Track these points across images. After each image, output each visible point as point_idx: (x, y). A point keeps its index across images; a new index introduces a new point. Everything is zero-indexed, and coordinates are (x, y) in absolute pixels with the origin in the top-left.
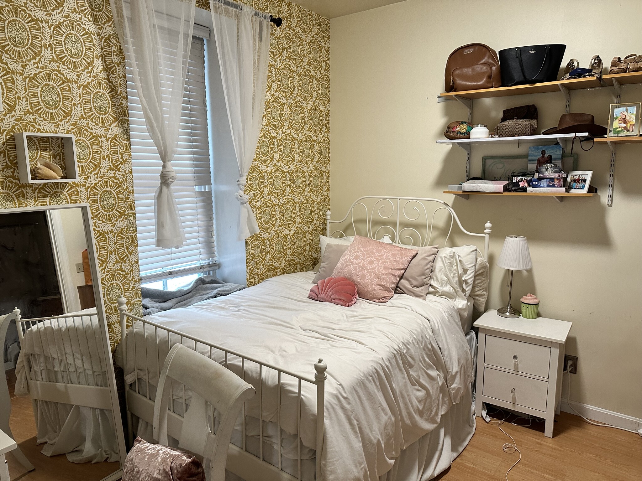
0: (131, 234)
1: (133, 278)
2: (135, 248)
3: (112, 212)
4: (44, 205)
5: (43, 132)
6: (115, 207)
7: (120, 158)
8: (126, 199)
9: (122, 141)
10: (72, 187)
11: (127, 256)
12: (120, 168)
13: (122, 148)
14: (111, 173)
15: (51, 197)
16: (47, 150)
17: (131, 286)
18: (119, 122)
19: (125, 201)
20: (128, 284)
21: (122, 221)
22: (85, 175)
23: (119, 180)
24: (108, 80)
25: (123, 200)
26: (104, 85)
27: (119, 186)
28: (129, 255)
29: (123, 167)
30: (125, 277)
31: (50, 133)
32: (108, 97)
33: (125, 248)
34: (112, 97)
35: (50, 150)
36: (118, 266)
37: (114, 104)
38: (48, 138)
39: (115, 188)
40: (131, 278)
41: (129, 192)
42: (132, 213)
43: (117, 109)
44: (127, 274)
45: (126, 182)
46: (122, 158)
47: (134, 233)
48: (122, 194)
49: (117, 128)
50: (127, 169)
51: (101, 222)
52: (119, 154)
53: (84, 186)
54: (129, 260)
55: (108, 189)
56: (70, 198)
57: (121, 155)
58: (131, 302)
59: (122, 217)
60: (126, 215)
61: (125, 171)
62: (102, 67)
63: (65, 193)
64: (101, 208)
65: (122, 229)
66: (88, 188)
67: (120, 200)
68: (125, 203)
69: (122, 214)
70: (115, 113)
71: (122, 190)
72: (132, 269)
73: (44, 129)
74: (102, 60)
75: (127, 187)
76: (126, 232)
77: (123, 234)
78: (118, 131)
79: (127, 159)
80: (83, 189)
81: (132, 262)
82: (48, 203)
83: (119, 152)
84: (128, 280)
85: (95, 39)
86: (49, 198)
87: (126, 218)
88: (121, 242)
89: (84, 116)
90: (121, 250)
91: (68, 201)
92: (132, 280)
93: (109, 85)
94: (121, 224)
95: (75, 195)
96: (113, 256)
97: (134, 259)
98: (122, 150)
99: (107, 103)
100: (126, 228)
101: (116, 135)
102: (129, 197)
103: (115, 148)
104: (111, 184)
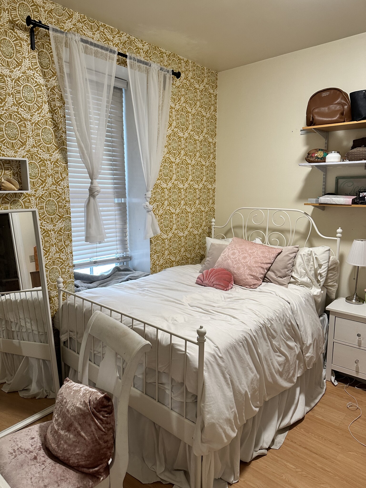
0: (68, 232)
1: (68, 264)
2: (70, 242)
3: (54, 216)
4: (6, 209)
5: (6, 157)
6: (56, 212)
7: (60, 176)
8: (64, 207)
9: (61, 163)
10: (26, 197)
11: (64, 248)
12: (60, 184)
13: (62, 169)
14: (54, 187)
15: (11, 203)
16: (9, 169)
17: (66, 270)
18: (60, 150)
19: (63, 208)
20: (64, 268)
21: (61, 222)
22: (35, 188)
23: (59, 193)
24: (53, 119)
25: (62, 207)
26: (50, 122)
27: (59, 197)
28: (66, 247)
29: (62, 183)
30: (63, 263)
31: (11, 157)
32: (52, 131)
33: (63, 242)
34: (55, 131)
35: (11, 169)
36: (57, 255)
37: (56, 137)
38: (9, 161)
39: (57, 198)
40: (67, 264)
41: (66, 201)
42: (68, 217)
43: (59, 140)
44: (64, 261)
45: (65, 194)
46: (61, 176)
47: (70, 231)
48: (61, 202)
49: (58, 154)
50: (65, 184)
51: (46, 223)
52: (59, 173)
53: (34, 196)
54: (66, 251)
55: (51, 199)
56: (24, 205)
57: (61, 174)
58: (66, 282)
59: (61, 219)
60: (64, 218)
61: (64, 186)
62: (49, 109)
63: (21, 201)
64: (46, 213)
65: (61, 228)
66: (37, 198)
67: (60, 207)
68: (63, 209)
69: (61, 217)
70: (57, 143)
71: (61, 199)
72: (68, 258)
73: (7, 155)
74: (48, 105)
75: (65, 197)
76: (64, 230)
77: (61, 232)
78: (59, 157)
79: (65, 177)
80: (33, 198)
81: (67, 252)
82: (9, 208)
83: (59, 172)
84: (65, 265)
85: (44, 89)
86: (9, 204)
87: (64, 221)
88: (60, 238)
89: (35, 145)
90: (60, 244)
91: (23, 207)
92: (67, 266)
93: (53, 123)
94: (60, 224)
95: (28, 203)
96: (54, 248)
97: (69, 251)
98: (61, 170)
99: (51, 136)
100: (64, 227)
101: (57, 160)
102: (66, 205)
103: (56, 169)
104: (54, 195)
